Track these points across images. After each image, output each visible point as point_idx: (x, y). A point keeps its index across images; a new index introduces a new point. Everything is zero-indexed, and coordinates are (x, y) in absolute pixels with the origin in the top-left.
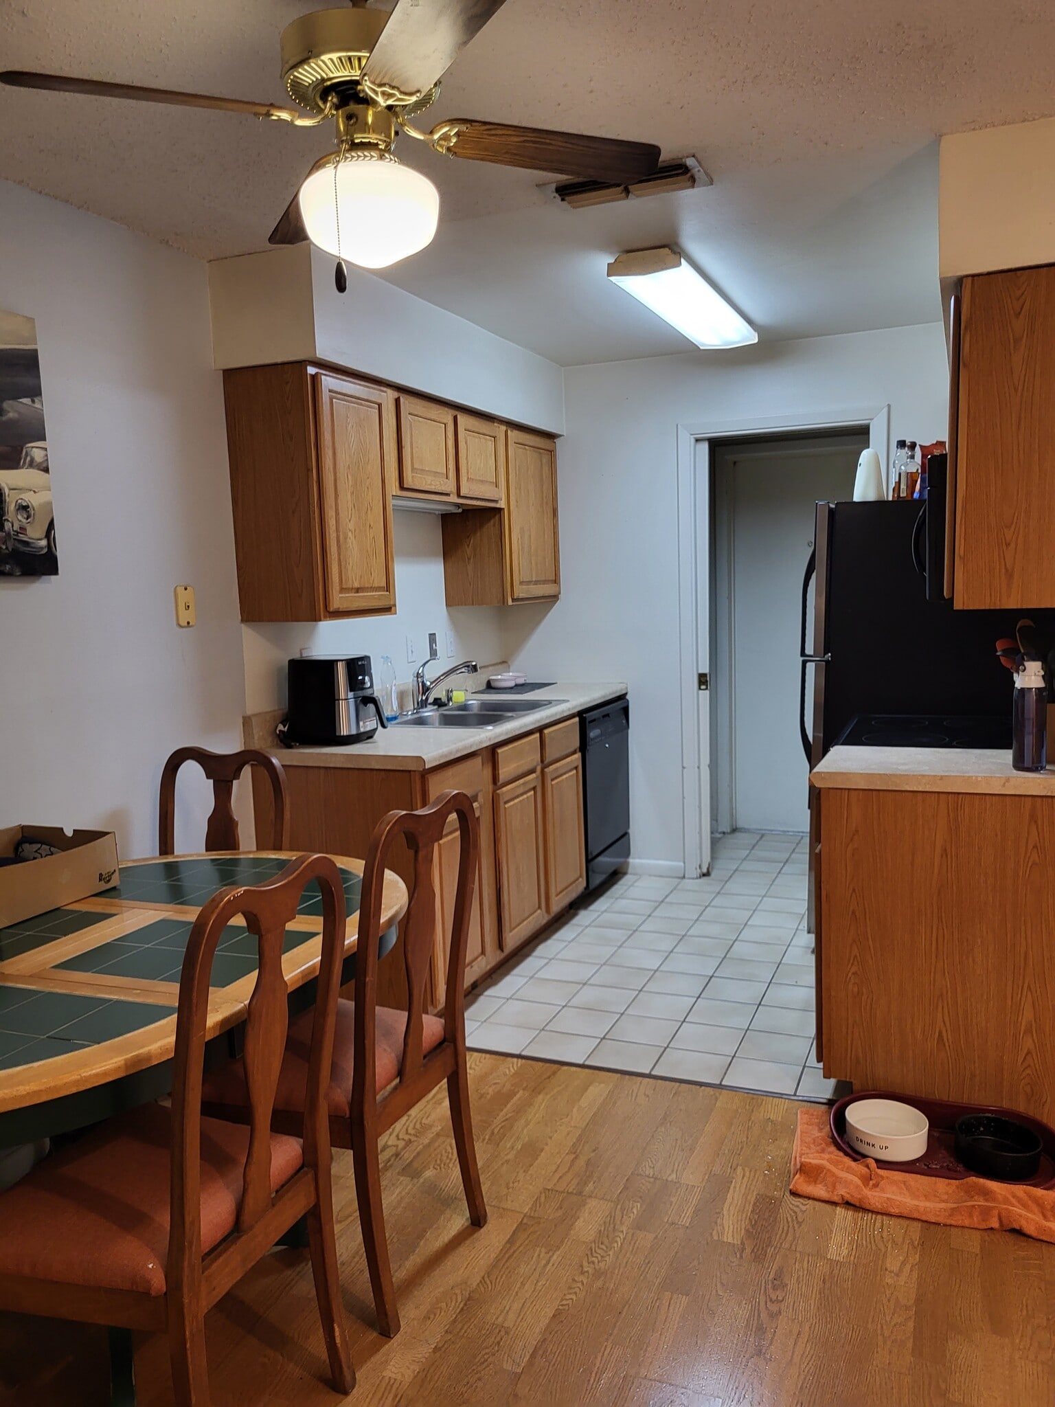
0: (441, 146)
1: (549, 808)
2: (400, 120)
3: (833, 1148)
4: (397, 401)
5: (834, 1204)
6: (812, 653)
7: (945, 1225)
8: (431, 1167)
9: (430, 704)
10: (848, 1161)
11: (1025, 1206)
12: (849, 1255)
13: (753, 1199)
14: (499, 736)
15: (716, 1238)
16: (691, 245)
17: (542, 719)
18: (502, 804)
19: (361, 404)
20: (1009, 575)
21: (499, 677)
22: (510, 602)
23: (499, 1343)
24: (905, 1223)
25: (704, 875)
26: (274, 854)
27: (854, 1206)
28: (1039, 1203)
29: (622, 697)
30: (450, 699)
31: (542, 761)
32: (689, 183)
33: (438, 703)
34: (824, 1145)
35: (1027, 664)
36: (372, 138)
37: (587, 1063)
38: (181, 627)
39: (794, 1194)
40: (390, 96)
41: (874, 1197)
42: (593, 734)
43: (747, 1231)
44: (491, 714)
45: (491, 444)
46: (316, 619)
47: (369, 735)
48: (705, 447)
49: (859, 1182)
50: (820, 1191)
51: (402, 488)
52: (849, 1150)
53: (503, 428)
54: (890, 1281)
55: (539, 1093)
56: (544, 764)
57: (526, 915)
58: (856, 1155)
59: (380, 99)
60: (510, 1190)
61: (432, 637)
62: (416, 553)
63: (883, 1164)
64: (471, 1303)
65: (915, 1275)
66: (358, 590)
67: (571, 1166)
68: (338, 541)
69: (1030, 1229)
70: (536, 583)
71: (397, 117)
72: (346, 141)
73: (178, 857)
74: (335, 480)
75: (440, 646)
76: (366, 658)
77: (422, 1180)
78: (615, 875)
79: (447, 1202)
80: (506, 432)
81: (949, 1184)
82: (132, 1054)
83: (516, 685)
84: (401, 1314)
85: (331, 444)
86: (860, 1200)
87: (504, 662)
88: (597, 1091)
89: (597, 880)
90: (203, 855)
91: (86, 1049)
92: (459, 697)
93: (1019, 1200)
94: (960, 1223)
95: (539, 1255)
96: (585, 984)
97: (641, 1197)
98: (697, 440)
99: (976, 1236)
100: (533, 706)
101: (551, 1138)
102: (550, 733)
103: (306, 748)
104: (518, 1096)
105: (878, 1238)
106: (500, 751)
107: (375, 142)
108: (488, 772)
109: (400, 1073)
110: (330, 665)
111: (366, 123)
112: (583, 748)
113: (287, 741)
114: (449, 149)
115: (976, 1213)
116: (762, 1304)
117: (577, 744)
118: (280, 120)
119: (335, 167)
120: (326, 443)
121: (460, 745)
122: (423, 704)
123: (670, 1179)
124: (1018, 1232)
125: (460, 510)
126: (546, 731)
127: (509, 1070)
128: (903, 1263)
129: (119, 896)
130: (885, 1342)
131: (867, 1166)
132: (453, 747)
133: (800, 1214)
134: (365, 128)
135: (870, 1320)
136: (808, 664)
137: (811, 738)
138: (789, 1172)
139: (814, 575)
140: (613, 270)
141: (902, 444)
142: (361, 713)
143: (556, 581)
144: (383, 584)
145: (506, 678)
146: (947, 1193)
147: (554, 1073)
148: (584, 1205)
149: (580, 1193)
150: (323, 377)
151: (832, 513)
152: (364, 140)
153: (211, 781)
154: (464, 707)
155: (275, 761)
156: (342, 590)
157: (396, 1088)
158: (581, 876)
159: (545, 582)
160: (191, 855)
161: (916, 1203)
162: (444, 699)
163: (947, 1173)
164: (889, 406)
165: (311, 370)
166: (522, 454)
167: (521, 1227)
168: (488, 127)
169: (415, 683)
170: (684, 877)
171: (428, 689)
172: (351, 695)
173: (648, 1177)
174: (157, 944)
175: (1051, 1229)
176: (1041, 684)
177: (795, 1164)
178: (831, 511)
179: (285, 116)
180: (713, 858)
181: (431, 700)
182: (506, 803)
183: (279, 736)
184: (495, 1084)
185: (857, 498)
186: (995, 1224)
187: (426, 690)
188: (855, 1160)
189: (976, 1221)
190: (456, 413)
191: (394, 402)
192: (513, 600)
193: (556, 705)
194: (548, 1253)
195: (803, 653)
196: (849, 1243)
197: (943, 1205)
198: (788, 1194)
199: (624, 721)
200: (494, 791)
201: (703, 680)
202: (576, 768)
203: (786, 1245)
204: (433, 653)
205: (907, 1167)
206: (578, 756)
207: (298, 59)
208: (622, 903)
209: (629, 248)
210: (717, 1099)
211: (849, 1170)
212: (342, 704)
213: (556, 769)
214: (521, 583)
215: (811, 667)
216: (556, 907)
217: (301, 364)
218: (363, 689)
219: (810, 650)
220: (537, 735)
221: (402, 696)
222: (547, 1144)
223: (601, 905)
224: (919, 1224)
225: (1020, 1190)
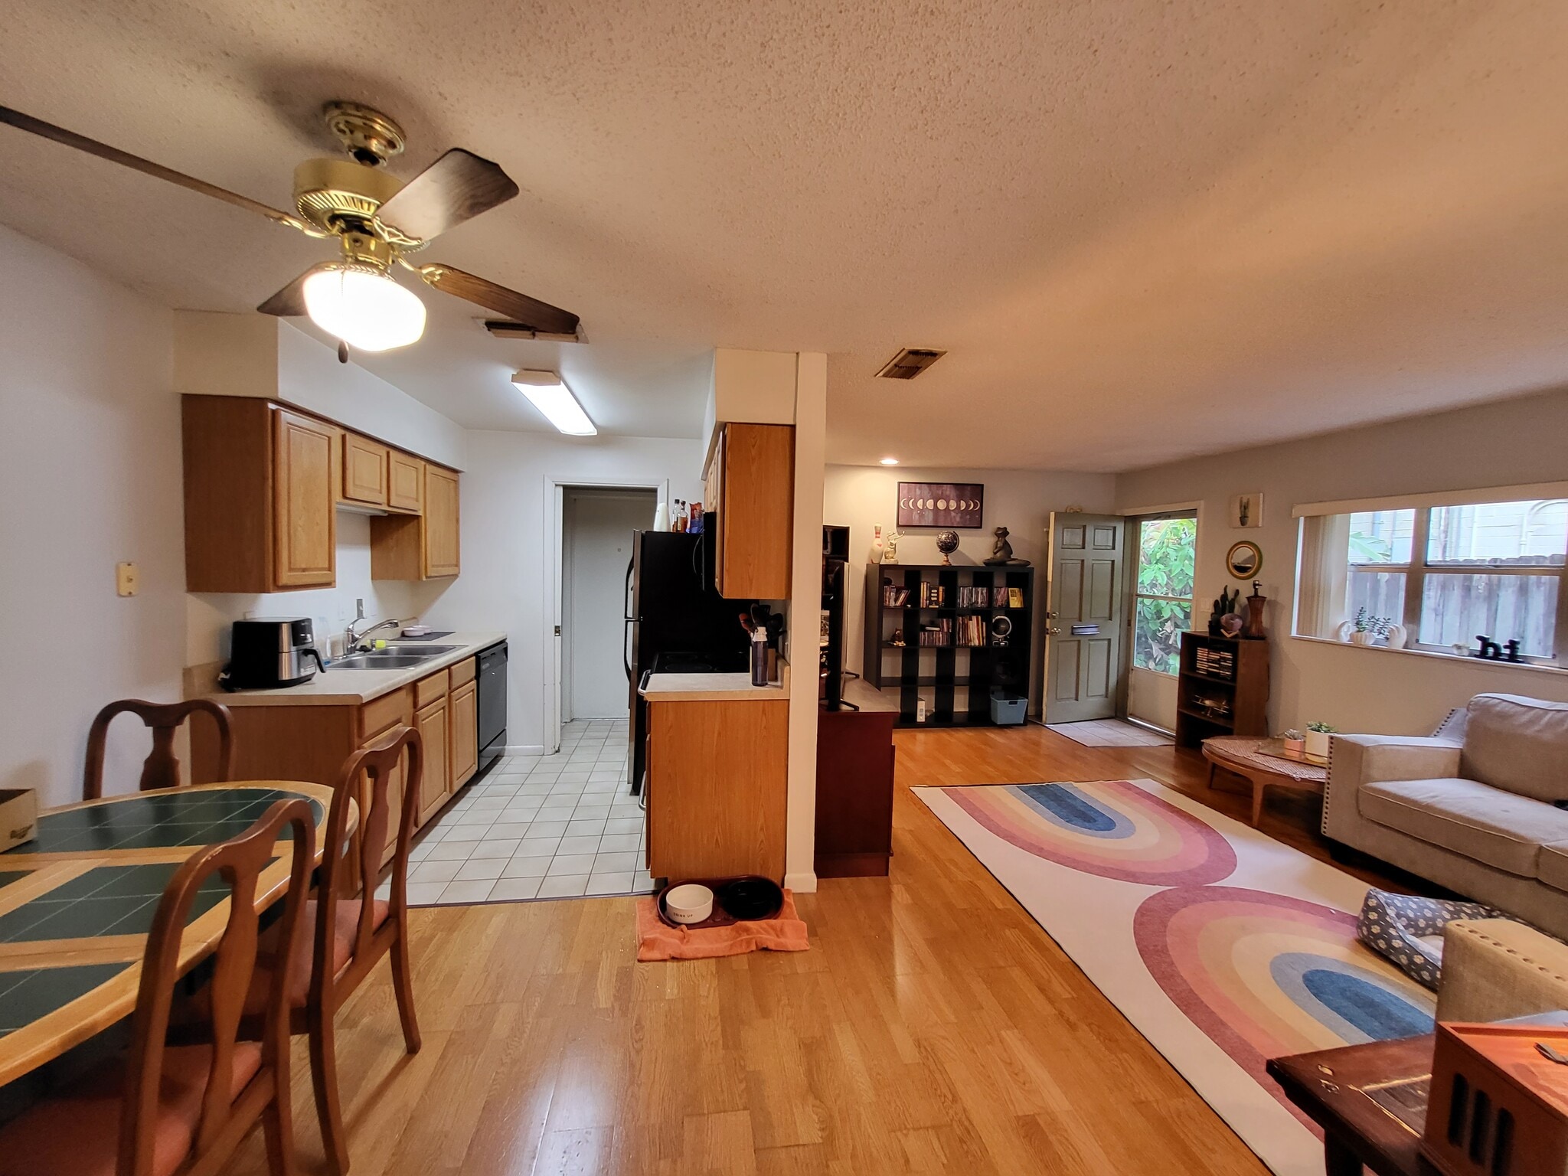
0: (426, 279)
1: (454, 720)
2: (396, 253)
3: (660, 924)
4: (344, 437)
5: (665, 960)
6: (631, 616)
7: (728, 956)
8: (368, 1014)
9: (357, 650)
10: (669, 929)
11: (768, 933)
12: (678, 993)
13: (616, 972)
14: (419, 674)
15: (595, 1007)
16: (567, 374)
17: (451, 660)
18: (420, 721)
19: (314, 436)
20: (751, 581)
21: (412, 629)
22: (424, 579)
23: (440, 1147)
24: (706, 961)
25: (557, 752)
26: (220, 786)
27: (677, 959)
28: (773, 928)
29: (503, 642)
30: (373, 646)
31: (450, 688)
32: (575, 340)
33: (364, 649)
34: (654, 923)
35: (759, 628)
36: (374, 260)
37: (488, 900)
38: (120, 596)
39: (640, 961)
40: (395, 235)
41: (687, 950)
42: (484, 667)
43: (614, 996)
44: (409, 658)
45: (414, 473)
46: (264, 590)
47: (307, 679)
48: (561, 490)
49: (677, 941)
50: (656, 955)
51: (345, 496)
52: (670, 923)
53: (423, 463)
54: (703, 1003)
55: (454, 931)
56: (451, 690)
57: (436, 796)
58: (674, 924)
59: (386, 236)
60: (438, 1015)
61: (360, 602)
62: (352, 543)
63: (690, 926)
64: (412, 1122)
65: (717, 993)
66: (304, 570)
67: (484, 984)
68: (289, 534)
69: (772, 946)
70: (443, 566)
71: (394, 251)
72: (351, 257)
73: (106, 800)
74: (289, 488)
75: (365, 609)
76: (309, 620)
77: (359, 1028)
78: (497, 759)
79: (384, 1041)
80: (425, 466)
81: (727, 929)
82: (72, 1029)
83: (425, 634)
84: (350, 1153)
85: (286, 461)
86: (681, 954)
87: (414, 618)
88: (499, 918)
89: (485, 763)
90: (137, 795)
91: (8, 1036)
92: (381, 644)
93: (764, 929)
94: (735, 953)
95: (467, 1062)
96: (481, 841)
97: (539, 992)
98: (556, 485)
99: (745, 958)
100: (441, 650)
101: (467, 964)
102: (455, 669)
103: (247, 691)
104: (437, 937)
105: (693, 975)
106: (419, 684)
107: (376, 263)
108: (410, 700)
109: (353, 954)
110: (275, 627)
111: (369, 249)
112: (477, 677)
113: (227, 686)
114: (432, 282)
115: (744, 944)
116: (631, 1046)
117: (473, 674)
118: (292, 227)
119: (342, 273)
120: (282, 460)
121: (390, 683)
122: (352, 650)
123: (558, 972)
124: (766, 949)
125: (386, 515)
126: (452, 667)
127: (429, 919)
128: (709, 989)
129: (36, 850)
130: (706, 1045)
131: (682, 931)
132: (385, 685)
133: (646, 974)
134: (368, 251)
135: (696, 1033)
136: (629, 623)
137: (630, 667)
138: (636, 946)
139: (633, 572)
140: (514, 379)
141: (677, 501)
142: (302, 663)
143: (457, 565)
144: (327, 566)
145: (417, 629)
146: (727, 935)
147: (465, 913)
148: (498, 1010)
149: (494, 1002)
150: (282, 412)
151: (643, 536)
152: (367, 260)
153: (150, 729)
154: (385, 652)
155: (222, 707)
156: (291, 570)
157: (349, 969)
158: (474, 763)
159: (449, 566)
160: (123, 797)
161: (711, 946)
162: (369, 646)
163: (726, 922)
164: (668, 480)
165: (271, 406)
166: (435, 480)
167: (450, 1042)
168: (464, 275)
169: (346, 636)
170: (544, 755)
171: (357, 639)
172: (293, 648)
173: (543, 975)
174: (93, 896)
175: (782, 943)
176: (766, 640)
177: (639, 941)
178: (642, 535)
179: (296, 224)
180: (561, 740)
181: (358, 647)
182: (423, 720)
183: (220, 682)
184: (417, 932)
185: (656, 528)
186: (754, 948)
187: (354, 640)
188: (674, 928)
189: (744, 949)
190: (388, 449)
191: (341, 437)
192: (427, 577)
193: (459, 649)
194: (473, 1057)
195: (626, 617)
196: (677, 984)
197: (726, 944)
198: (636, 962)
199: (505, 657)
200: (414, 713)
201: (557, 630)
202: (473, 690)
203: (640, 999)
204: (360, 615)
205: (702, 925)
206: (474, 682)
207: (313, 187)
208: (502, 778)
209: (527, 367)
210: (583, 907)
211: (672, 936)
212: (285, 658)
213: (460, 693)
214: (433, 566)
215: (631, 625)
216: (456, 789)
217: (263, 401)
218: (305, 643)
219: (630, 615)
220: (447, 671)
221: (334, 645)
222: (464, 970)
223: (487, 780)
224: (714, 960)
225: (763, 923)
